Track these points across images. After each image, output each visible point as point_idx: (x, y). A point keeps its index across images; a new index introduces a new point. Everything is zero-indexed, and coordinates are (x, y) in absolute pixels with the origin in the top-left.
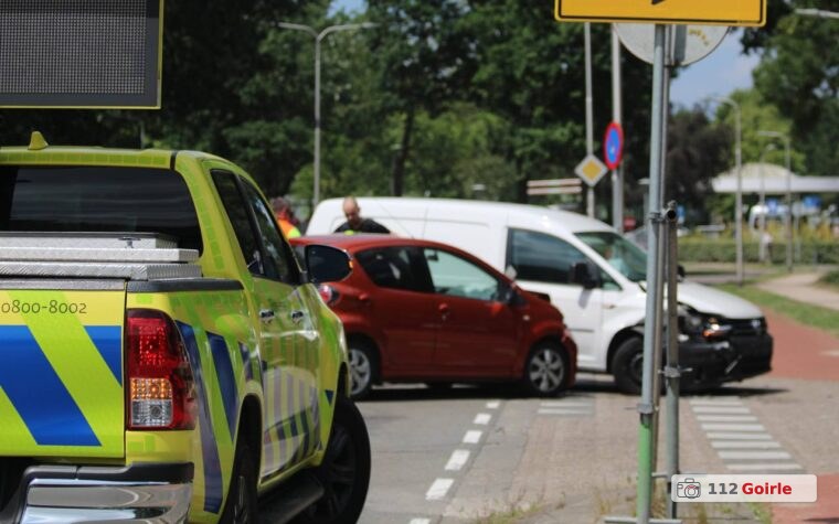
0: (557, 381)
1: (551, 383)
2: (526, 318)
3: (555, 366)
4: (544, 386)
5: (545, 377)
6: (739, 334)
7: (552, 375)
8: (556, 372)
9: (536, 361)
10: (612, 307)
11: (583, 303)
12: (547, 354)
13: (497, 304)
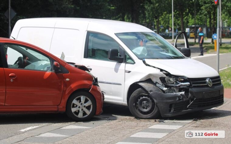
0: (88, 112)
1: (84, 114)
2: (68, 79)
3: (87, 104)
4: (80, 115)
5: (80, 110)
6: (194, 87)
7: (85, 110)
8: (88, 108)
9: (75, 102)
10: (129, 72)
11: (116, 70)
12: (83, 98)
13: (49, 72)
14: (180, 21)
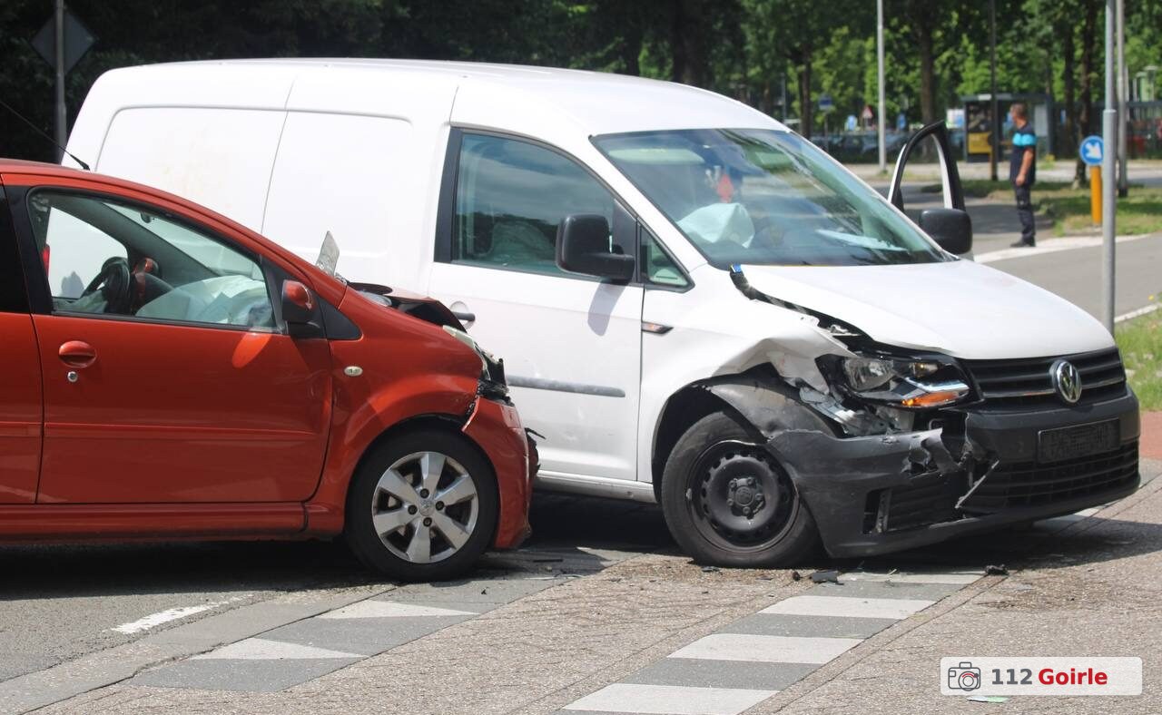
0: (458, 536)
1: (439, 542)
2: (353, 370)
3: (451, 496)
4: (418, 550)
5: (418, 524)
7: (442, 520)
8: (458, 512)
9: (389, 481)
10: (664, 330)
11: (598, 321)
12: (430, 465)
13: (259, 335)
14: (918, 71)
